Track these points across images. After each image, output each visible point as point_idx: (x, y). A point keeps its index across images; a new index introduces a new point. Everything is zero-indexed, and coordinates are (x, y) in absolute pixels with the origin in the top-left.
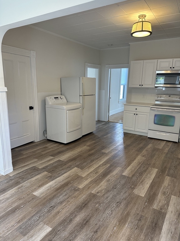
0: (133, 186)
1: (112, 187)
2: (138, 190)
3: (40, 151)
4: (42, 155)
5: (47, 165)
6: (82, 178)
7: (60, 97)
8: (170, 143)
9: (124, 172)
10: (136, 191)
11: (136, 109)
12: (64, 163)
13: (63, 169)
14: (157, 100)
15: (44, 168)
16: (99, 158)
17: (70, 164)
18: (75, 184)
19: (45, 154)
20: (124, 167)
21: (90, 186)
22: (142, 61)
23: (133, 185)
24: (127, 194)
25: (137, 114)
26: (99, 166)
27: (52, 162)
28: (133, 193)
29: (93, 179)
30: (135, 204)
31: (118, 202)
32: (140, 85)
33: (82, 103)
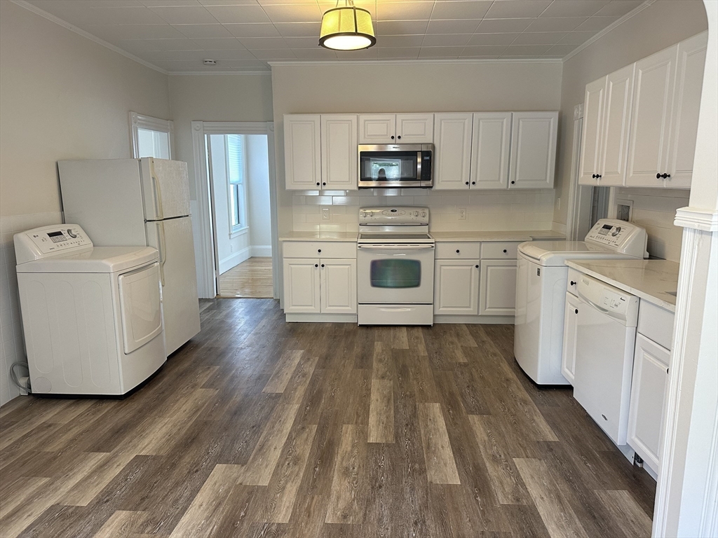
0: (417, 466)
1: (369, 487)
2: (436, 471)
3: (31, 445)
4: (55, 458)
5: (103, 486)
6: (265, 490)
7: (69, 231)
8: (416, 329)
9: (367, 433)
10: (434, 476)
11: (320, 251)
12: (163, 460)
13: (177, 484)
14: (363, 223)
15: (100, 501)
16: (269, 414)
17: (187, 459)
18: (258, 517)
19: (63, 451)
20: (359, 421)
21: (309, 506)
22: (316, 117)
23: (414, 462)
24: (420, 493)
25: (323, 266)
26: (290, 438)
27: (114, 471)
28: (431, 482)
29: (299, 481)
30: (456, 509)
31: (416, 523)
32: (318, 184)
33: (157, 246)
